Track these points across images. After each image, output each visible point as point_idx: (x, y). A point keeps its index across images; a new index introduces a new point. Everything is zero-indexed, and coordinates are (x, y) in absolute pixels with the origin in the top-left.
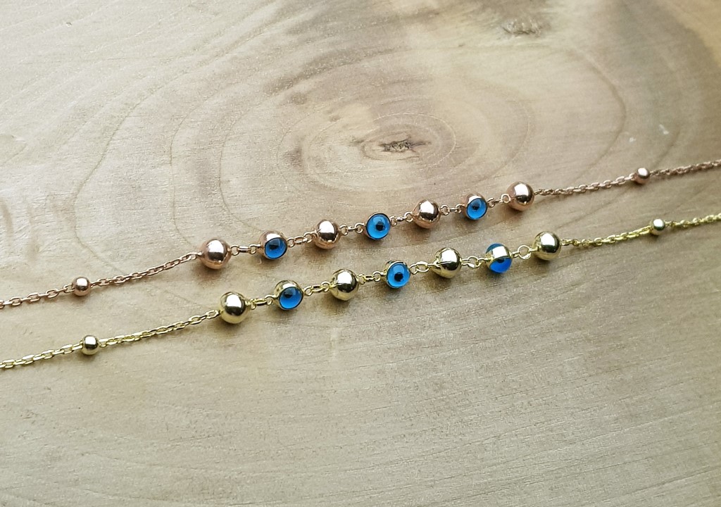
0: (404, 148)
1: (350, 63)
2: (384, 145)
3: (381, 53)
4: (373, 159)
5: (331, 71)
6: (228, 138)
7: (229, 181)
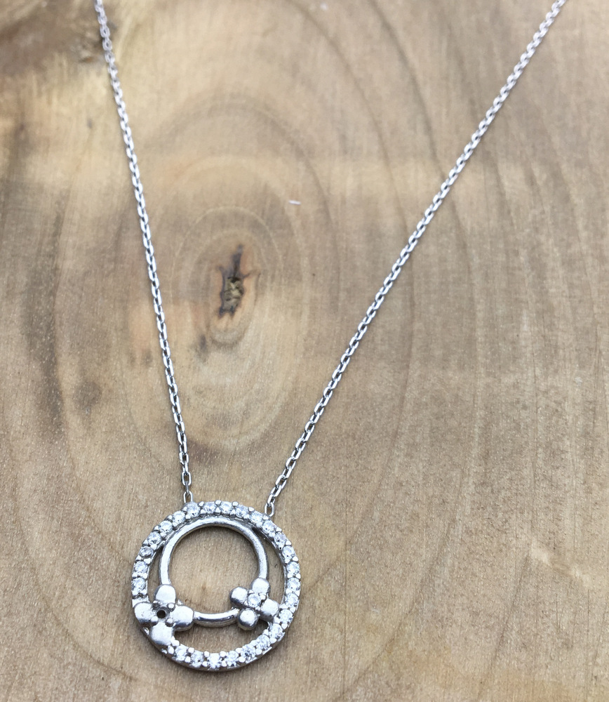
0: (235, 286)
1: (56, 287)
2: (221, 312)
3: (57, 234)
4: (240, 338)
5: (58, 320)
6: (118, 547)
7: (204, 589)
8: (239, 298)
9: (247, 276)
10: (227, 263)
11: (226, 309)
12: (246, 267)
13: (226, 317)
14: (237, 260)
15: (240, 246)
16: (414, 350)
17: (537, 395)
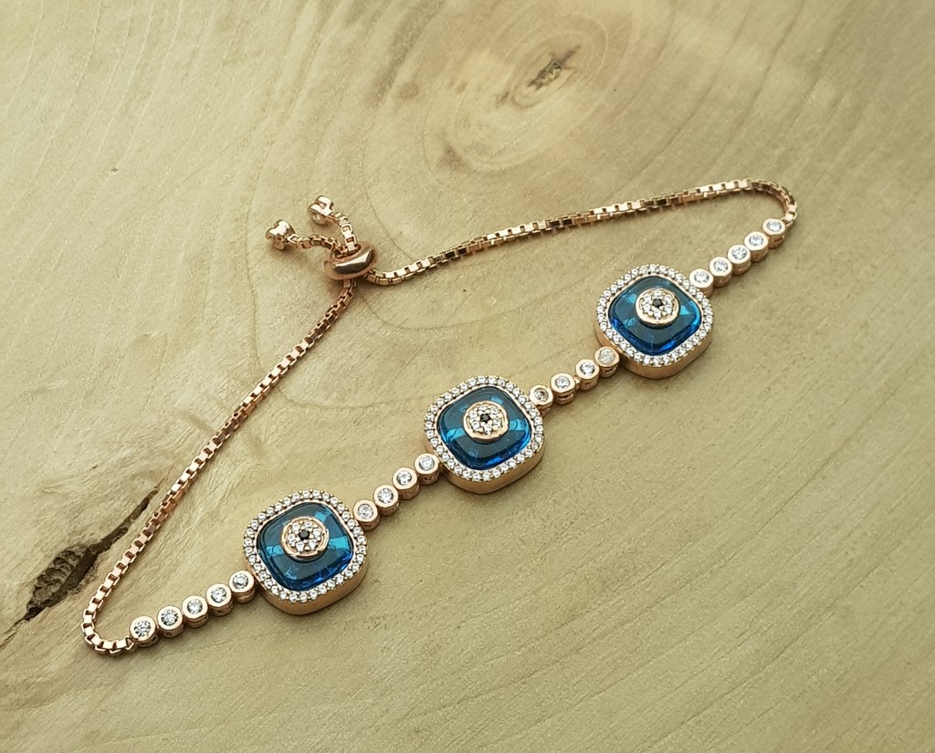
0: (555, 71)
1: (434, 15)
2: (533, 82)
4: (531, 106)
5: (421, 36)
6: (367, 185)
7: (401, 233)
8: (551, 80)
9: (568, 68)
10: (561, 53)
11: (537, 83)
12: (572, 62)
13: (533, 88)
14: (570, 54)
15: (579, 47)
16: (644, 171)
17: (706, 240)
